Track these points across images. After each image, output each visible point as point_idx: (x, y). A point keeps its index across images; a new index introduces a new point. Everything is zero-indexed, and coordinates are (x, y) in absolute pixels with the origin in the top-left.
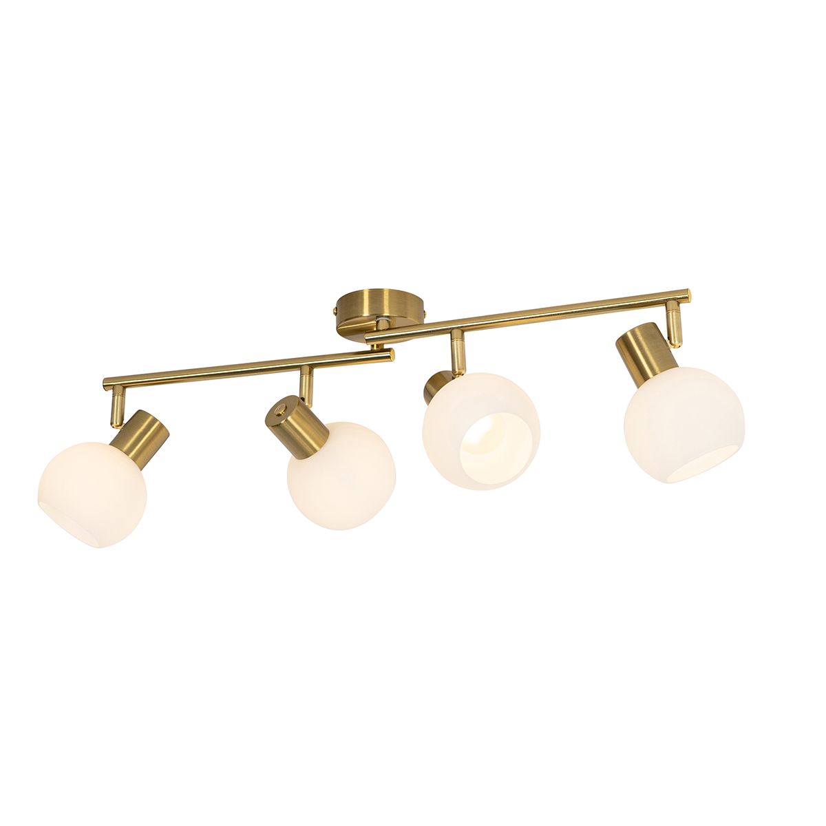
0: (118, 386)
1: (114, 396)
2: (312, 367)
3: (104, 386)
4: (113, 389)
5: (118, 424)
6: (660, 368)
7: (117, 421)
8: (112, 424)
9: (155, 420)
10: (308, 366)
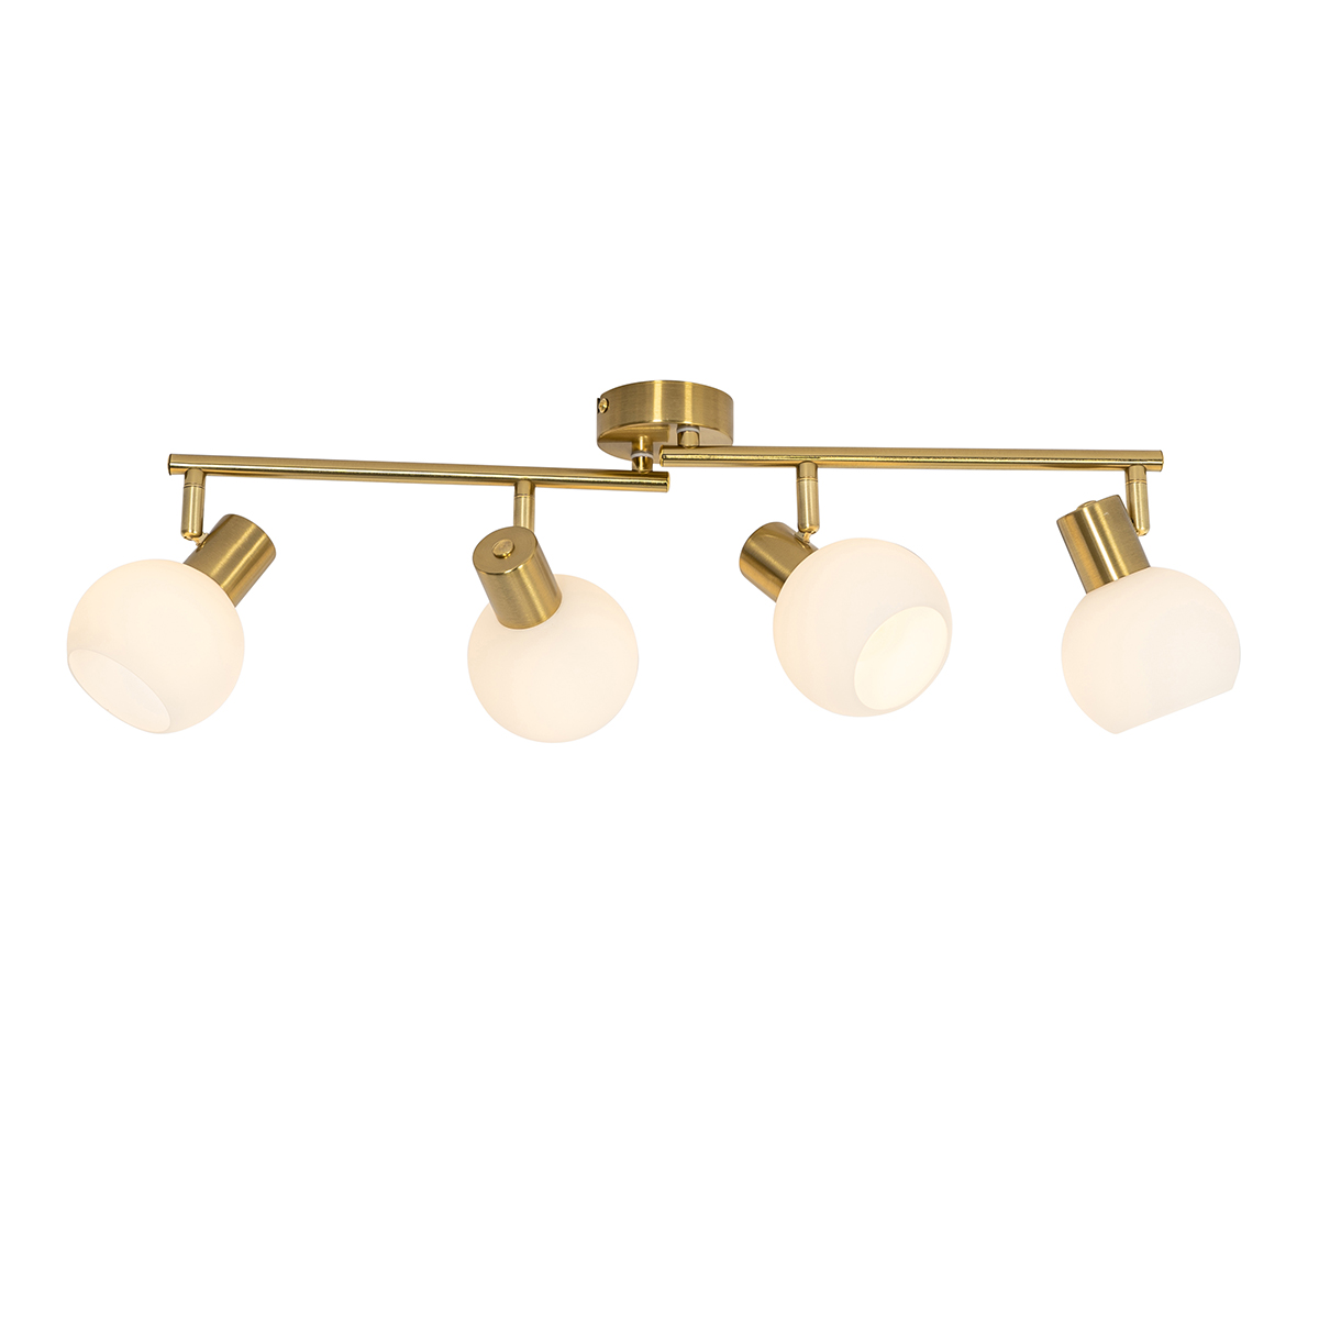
0: (194, 470)
1: (187, 487)
2: (534, 484)
3: (170, 467)
4: (186, 474)
5: (195, 533)
6: (1128, 567)
7: (193, 529)
8: (184, 531)
9: (259, 532)
10: (526, 482)
